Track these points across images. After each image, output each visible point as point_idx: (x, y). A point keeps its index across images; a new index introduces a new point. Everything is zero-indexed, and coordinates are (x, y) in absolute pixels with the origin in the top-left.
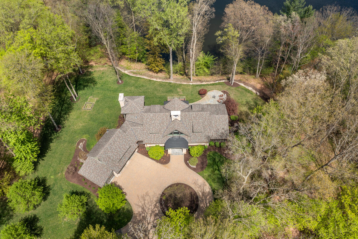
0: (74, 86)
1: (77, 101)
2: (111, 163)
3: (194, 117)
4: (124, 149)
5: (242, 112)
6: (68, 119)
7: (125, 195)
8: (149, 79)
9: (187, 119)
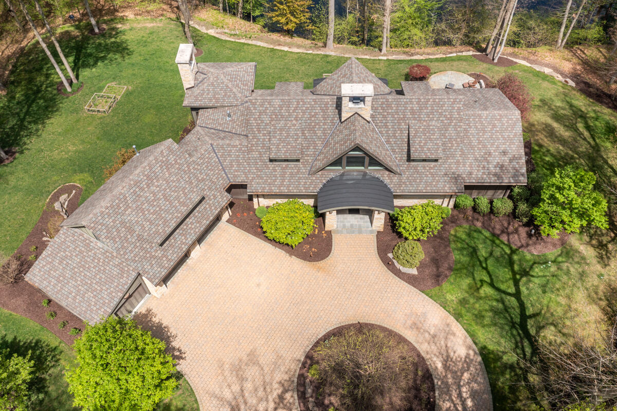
0: (71, 59)
1: (73, 92)
2: (136, 247)
3: (413, 112)
4: (183, 204)
5: (533, 125)
6: (39, 133)
7: (179, 358)
8: (272, 46)
9: (390, 118)
